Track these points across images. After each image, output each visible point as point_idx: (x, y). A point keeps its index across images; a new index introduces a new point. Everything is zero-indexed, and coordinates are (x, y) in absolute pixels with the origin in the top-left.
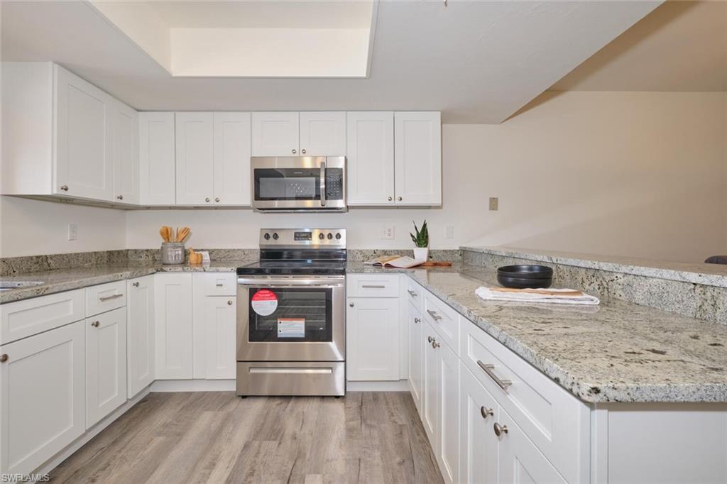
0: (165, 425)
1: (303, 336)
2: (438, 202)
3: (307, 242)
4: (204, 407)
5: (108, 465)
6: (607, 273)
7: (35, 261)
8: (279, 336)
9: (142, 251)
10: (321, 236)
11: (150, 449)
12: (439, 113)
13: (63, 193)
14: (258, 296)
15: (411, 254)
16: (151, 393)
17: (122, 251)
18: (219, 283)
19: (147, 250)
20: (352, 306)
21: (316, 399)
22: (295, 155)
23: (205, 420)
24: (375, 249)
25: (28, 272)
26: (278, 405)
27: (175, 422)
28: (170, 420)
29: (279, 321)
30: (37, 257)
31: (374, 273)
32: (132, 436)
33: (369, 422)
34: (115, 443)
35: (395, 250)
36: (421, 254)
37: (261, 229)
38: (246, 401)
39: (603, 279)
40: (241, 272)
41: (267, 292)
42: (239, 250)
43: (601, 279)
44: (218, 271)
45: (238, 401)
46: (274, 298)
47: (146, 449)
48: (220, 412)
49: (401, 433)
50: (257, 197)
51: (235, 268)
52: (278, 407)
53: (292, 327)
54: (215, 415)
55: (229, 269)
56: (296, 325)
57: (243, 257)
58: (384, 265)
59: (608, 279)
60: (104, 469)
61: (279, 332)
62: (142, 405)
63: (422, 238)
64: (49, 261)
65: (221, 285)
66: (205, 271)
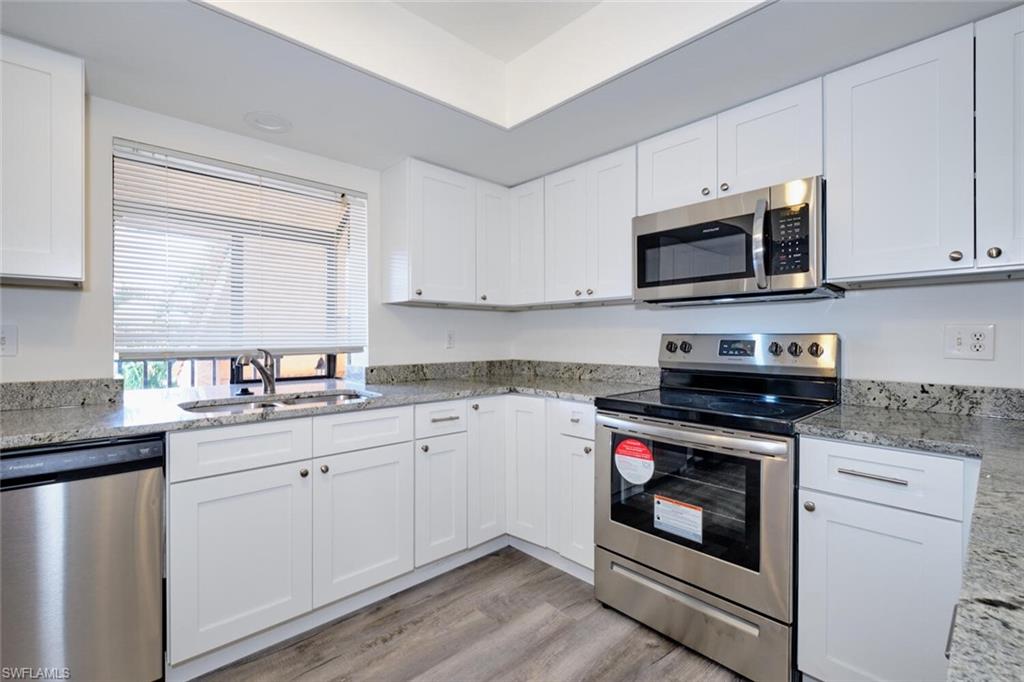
0: (496, 599)
1: (699, 541)
3: (745, 360)
4: (549, 595)
5: (421, 620)
7: (411, 369)
8: (656, 526)
9: (525, 363)
10: (775, 349)
11: (464, 623)
13: (417, 298)
14: (624, 448)
16: (509, 546)
17: (504, 361)
18: (575, 418)
19: (529, 362)
20: (810, 509)
21: (723, 673)
22: (708, 197)
23: (541, 615)
24: (926, 381)
25: (405, 381)
26: (650, 646)
27: (507, 601)
28: (504, 594)
29: (656, 500)
30: (414, 366)
32: (460, 594)
34: (443, 595)
37: (663, 335)
38: (606, 614)
40: (603, 405)
41: (639, 444)
42: (632, 367)
44: (573, 400)
45: (594, 607)
46: (648, 456)
47: (460, 621)
48: (562, 614)
50: (642, 282)
51: (593, 398)
52: (648, 650)
53: (681, 517)
54: (554, 616)
55: (587, 398)
56: (685, 516)
60: (415, 623)
61: (656, 519)
62: (493, 558)
64: (425, 370)
65: (577, 421)
66: (558, 397)
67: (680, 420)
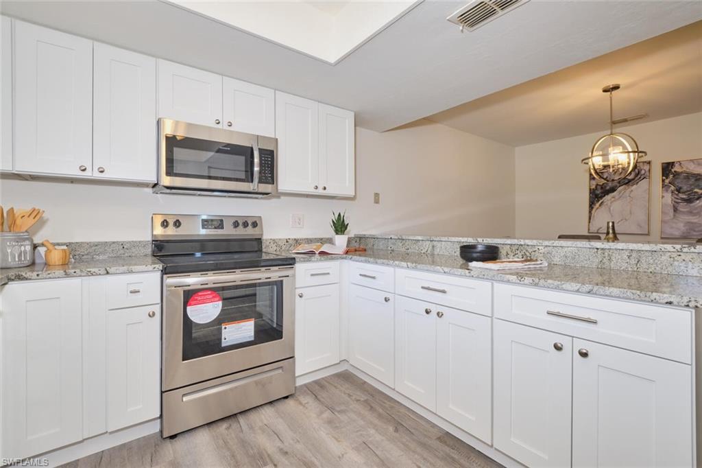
1: (253, 339)
2: (352, 193)
6: (530, 247)
8: (223, 345)
10: (237, 224)
12: (353, 114)
14: (195, 300)
15: (330, 241)
18: (133, 288)
20: (300, 296)
22: (219, 126)
24: (287, 237)
26: (228, 428)
29: (223, 327)
31: (321, 260)
33: (338, 409)
35: (305, 239)
36: (341, 241)
39: (527, 251)
41: (209, 292)
42: (114, 243)
43: (525, 251)
44: (131, 272)
45: (168, 444)
46: (217, 299)
49: (372, 407)
52: (230, 430)
53: (240, 331)
56: (244, 328)
57: (122, 251)
58: (317, 253)
59: (530, 251)
61: (223, 340)
63: (340, 226)
66: (108, 273)
67: (240, 268)
